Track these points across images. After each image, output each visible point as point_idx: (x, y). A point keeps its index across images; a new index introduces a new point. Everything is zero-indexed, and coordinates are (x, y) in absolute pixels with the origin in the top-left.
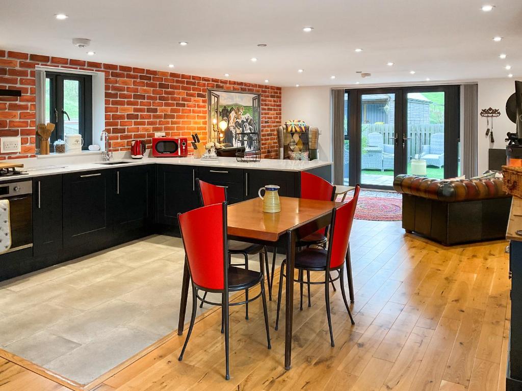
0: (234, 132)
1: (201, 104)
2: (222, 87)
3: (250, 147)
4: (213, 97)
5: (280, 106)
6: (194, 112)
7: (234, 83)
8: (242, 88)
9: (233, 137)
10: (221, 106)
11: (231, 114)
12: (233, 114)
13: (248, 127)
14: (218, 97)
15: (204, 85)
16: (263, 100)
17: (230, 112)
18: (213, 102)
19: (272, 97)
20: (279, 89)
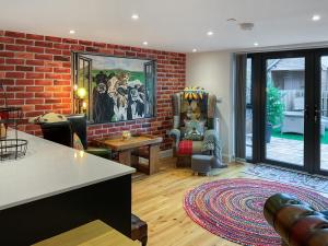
0: (115, 99)
1: (61, 67)
2: (97, 51)
3: (140, 114)
4: (81, 62)
5: (184, 72)
6: (47, 76)
7: (116, 47)
8: (129, 52)
9: (113, 104)
10: (95, 71)
11: (111, 80)
12: (114, 81)
13: (137, 93)
14: (90, 61)
15: (67, 47)
16: (159, 66)
17: (110, 77)
18: (81, 67)
19: (172, 63)
20: (183, 55)
